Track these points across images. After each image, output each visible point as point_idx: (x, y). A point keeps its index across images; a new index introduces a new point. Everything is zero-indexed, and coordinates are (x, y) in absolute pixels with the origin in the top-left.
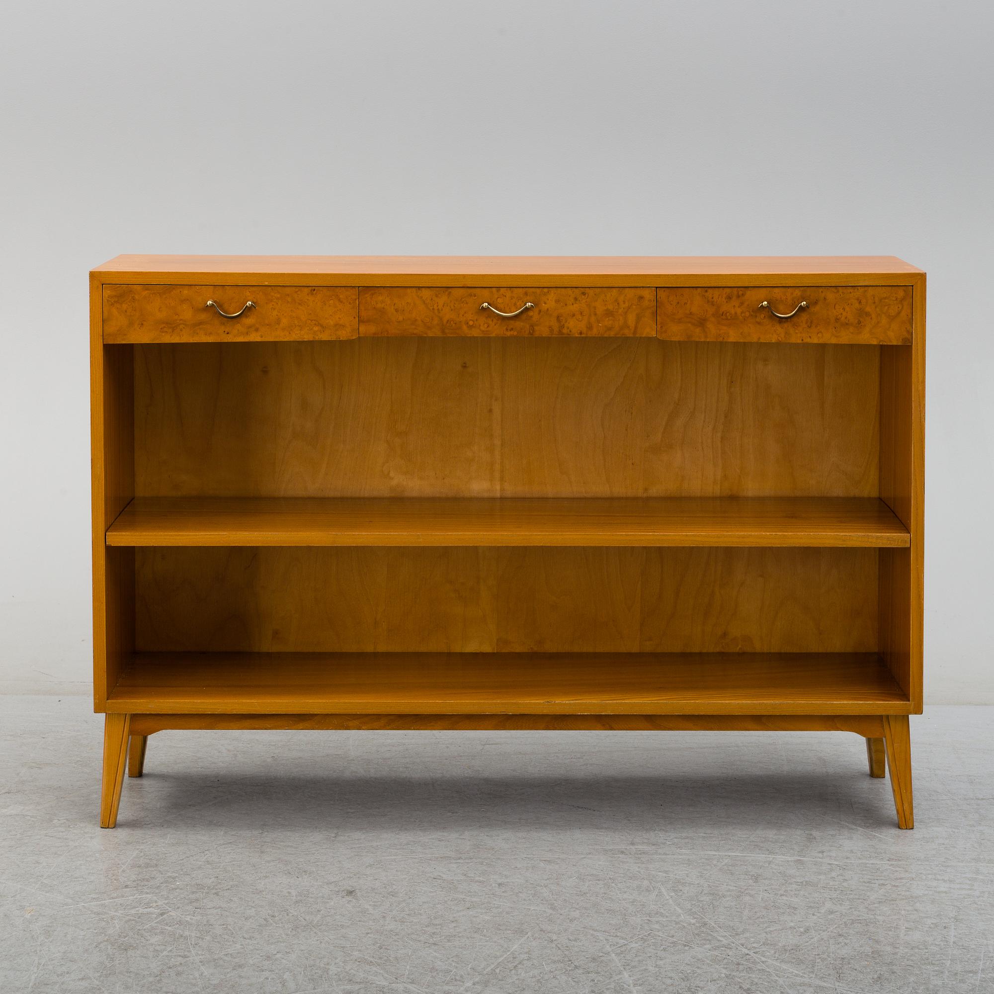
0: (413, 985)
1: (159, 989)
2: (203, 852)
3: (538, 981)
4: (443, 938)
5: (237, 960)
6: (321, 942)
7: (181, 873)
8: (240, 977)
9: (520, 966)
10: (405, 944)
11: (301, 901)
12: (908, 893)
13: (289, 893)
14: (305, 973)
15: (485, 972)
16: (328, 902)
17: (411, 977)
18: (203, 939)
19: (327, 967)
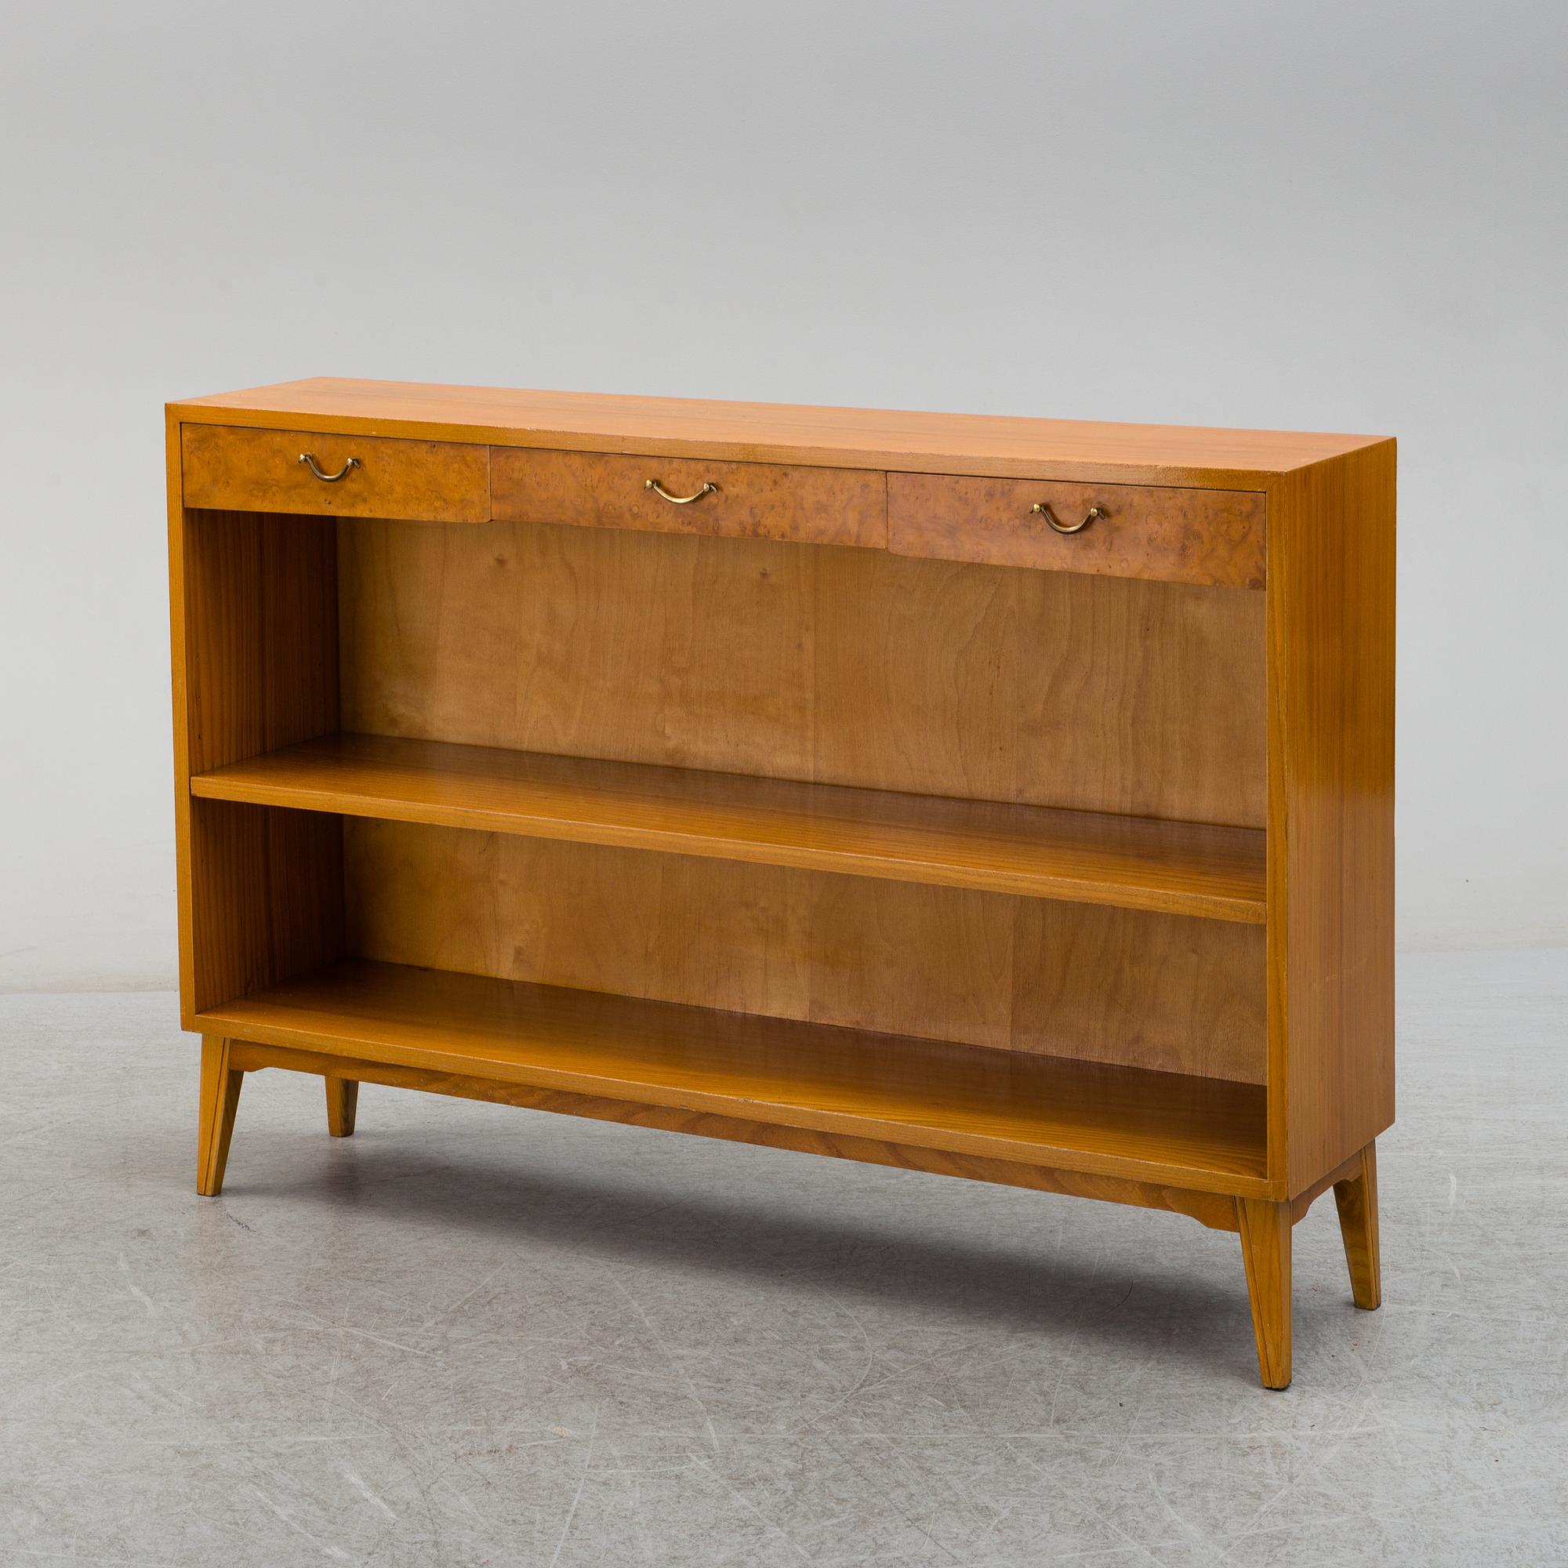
0: (355, 1328)
1: (19, 1349)
2: (47, 1189)
3: (521, 1316)
4: (390, 1274)
5: (117, 1312)
6: (227, 1287)
7: (21, 1215)
8: (124, 1330)
9: (495, 1301)
10: (341, 1283)
11: (192, 1241)
12: (1004, 1195)
13: (175, 1232)
14: (209, 1322)
15: (450, 1310)
16: (229, 1241)
17: (353, 1320)
18: (66, 1290)
19: (239, 1314)
